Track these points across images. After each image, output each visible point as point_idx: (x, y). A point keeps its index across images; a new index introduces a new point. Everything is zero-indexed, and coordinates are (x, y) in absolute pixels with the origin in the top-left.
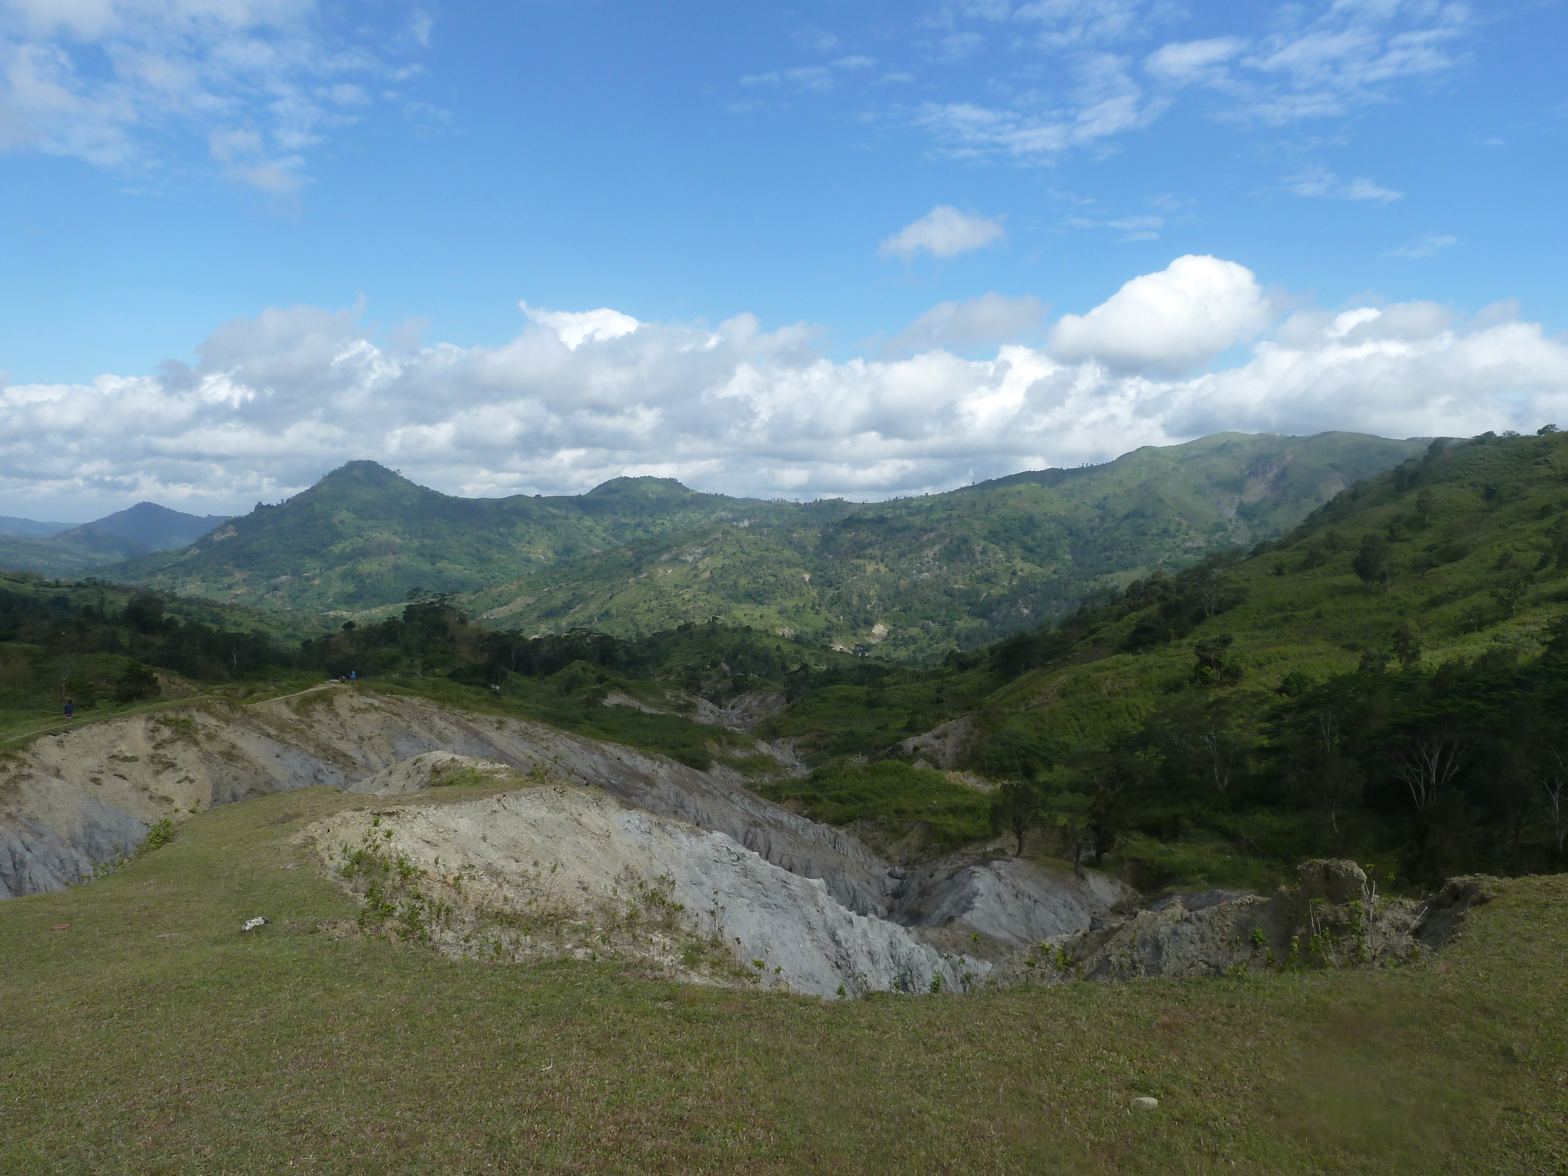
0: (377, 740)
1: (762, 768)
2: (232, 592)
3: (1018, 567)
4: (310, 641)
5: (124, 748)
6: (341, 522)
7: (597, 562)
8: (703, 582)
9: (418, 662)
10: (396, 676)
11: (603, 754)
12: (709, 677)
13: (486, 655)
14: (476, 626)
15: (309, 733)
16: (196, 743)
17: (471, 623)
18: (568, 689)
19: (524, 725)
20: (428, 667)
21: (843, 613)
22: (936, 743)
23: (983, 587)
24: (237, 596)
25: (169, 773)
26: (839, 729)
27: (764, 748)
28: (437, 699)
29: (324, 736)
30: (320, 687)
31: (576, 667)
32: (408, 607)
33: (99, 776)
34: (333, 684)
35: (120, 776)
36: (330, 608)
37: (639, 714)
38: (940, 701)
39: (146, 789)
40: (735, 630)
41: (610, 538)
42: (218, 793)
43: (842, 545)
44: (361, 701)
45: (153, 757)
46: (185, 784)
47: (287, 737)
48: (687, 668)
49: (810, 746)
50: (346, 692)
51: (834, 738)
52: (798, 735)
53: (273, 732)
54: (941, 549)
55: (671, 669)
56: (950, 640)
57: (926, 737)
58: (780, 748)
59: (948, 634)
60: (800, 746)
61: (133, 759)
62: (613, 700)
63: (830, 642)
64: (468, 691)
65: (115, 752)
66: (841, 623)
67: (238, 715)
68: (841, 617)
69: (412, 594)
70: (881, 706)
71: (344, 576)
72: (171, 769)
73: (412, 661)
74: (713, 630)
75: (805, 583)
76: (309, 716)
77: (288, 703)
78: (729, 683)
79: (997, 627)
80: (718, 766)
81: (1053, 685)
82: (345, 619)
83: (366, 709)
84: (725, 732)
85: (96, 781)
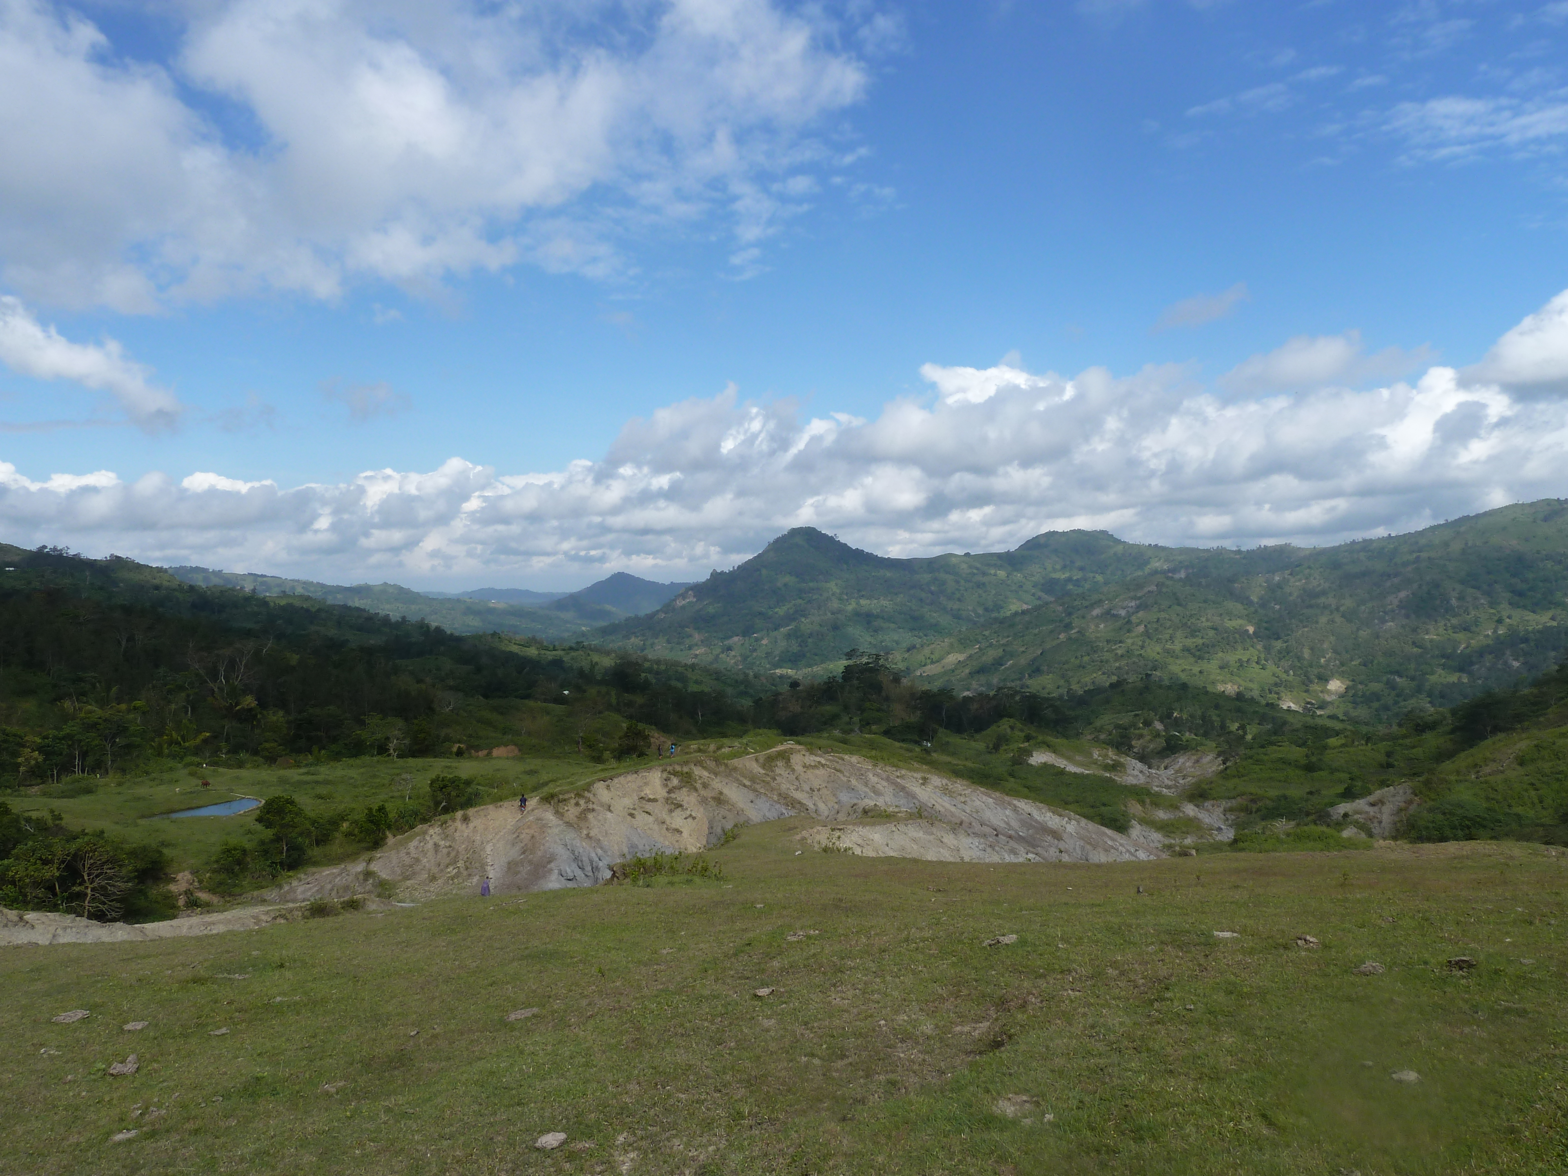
0: (824, 791)
1: (1184, 829)
2: (692, 652)
3: (1505, 614)
4: (761, 699)
5: (648, 792)
6: (785, 585)
7: (1027, 618)
8: (1137, 636)
9: (856, 719)
10: (837, 733)
11: (1015, 809)
12: (1141, 736)
13: (919, 713)
14: (909, 684)
15: (773, 784)
16: (696, 790)
17: (905, 681)
18: (997, 747)
19: (945, 781)
20: (865, 724)
21: (1292, 667)
22: (1372, 811)
23: (1461, 636)
24: (696, 655)
25: (678, 812)
26: (1273, 793)
27: (1190, 810)
28: (871, 757)
29: (784, 787)
30: (780, 748)
31: (1004, 726)
32: (847, 668)
33: (634, 812)
34: (789, 744)
35: (647, 812)
36: (777, 666)
37: (1062, 772)
38: (1390, 766)
39: (664, 823)
40: (1169, 687)
41: (1040, 594)
42: (712, 828)
43: (1290, 594)
44: (811, 759)
45: (667, 799)
46: (690, 820)
47: (758, 787)
48: (1117, 727)
49: (1241, 810)
50: (799, 751)
51: (1268, 802)
52: (1229, 798)
53: (748, 783)
54: (1408, 596)
55: (1102, 727)
56: (1421, 696)
57: (1361, 804)
58: (1208, 811)
59: (1419, 690)
60: (1231, 810)
61: (655, 800)
62: (1039, 758)
63: (1279, 699)
64: (901, 748)
65: (642, 794)
66: (1291, 678)
67: (722, 768)
68: (1291, 672)
69: (849, 655)
70: (1321, 769)
71: (788, 636)
72: (680, 809)
73: (851, 718)
74: (1147, 688)
75: (1249, 636)
76: (772, 771)
77: (757, 760)
78: (1161, 743)
79: (1480, 682)
80: (1138, 826)
81: (1510, 751)
82: (790, 677)
83: (815, 766)
84: (1148, 793)
85: (632, 815)
